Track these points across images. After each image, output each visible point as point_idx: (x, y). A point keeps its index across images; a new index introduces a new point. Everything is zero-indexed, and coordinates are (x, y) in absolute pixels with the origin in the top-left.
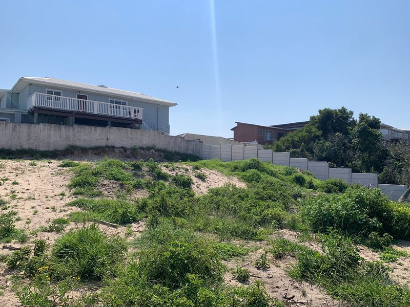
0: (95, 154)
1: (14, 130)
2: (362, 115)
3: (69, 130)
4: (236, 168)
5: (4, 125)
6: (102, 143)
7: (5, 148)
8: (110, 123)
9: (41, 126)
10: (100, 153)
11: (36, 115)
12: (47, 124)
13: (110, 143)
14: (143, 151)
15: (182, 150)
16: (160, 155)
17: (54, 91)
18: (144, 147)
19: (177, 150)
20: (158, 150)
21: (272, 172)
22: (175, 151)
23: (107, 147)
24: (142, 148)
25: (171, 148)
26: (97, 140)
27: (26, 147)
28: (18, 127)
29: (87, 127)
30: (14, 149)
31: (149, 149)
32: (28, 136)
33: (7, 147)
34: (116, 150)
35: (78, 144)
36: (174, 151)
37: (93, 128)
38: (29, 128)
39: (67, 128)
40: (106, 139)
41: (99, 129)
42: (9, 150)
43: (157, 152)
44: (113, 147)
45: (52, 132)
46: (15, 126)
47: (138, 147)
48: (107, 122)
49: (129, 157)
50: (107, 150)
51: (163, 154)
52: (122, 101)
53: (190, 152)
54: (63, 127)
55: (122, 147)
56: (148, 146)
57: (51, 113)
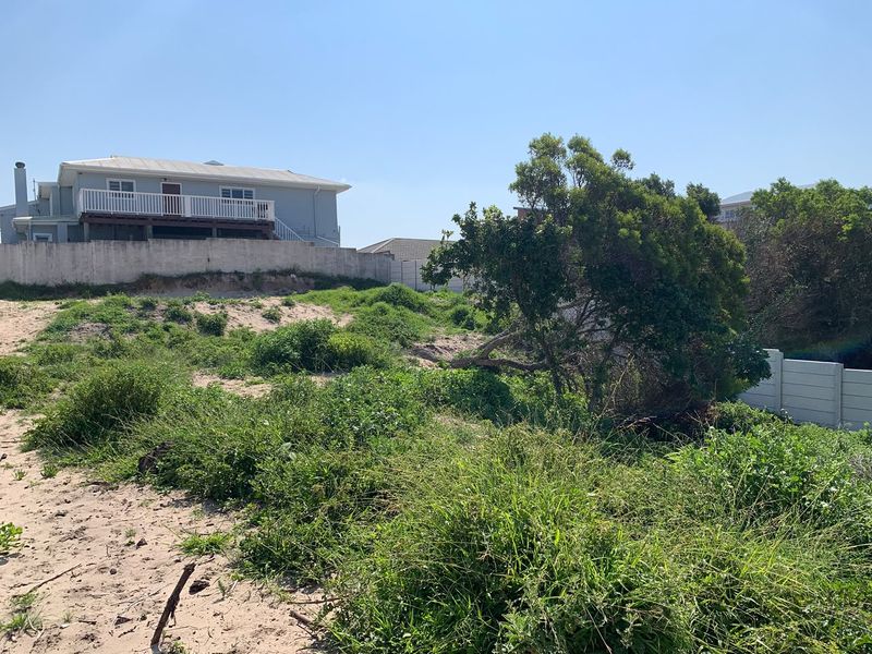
0: (188, 286)
1: (49, 253)
2: (691, 188)
3: (140, 248)
4: (363, 301)
5: (33, 247)
6: (199, 267)
7: (38, 283)
8: (215, 230)
9: (93, 244)
10: (196, 284)
11: (86, 225)
12: (102, 241)
13: (214, 267)
14: (273, 278)
15: (353, 273)
16: (308, 284)
17: (120, 181)
18: (278, 269)
19: (343, 273)
20: (304, 275)
21: (422, 305)
22: (339, 276)
23: (209, 273)
24: (273, 273)
25: (330, 269)
26: (190, 262)
27: (71, 280)
28: (55, 247)
29: (171, 241)
30: (51, 284)
31: (286, 273)
32: (73, 262)
33: (40, 281)
34: (223, 278)
35: (157, 270)
36: (335, 275)
37: (182, 242)
38: (73, 249)
39: (137, 244)
40: (205, 261)
41: (192, 244)
42: (44, 286)
43: (301, 279)
44: (220, 273)
45: (112, 252)
46: (50, 248)
47: (265, 270)
48: (211, 229)
49: (246, 289)
50: (208, 278)
51: (312, 281)
52: (244, 189)
53: (368, 275)
54: (129, 244)
55: (236, 272)
56: (284, 268)
57: (109, 221)
